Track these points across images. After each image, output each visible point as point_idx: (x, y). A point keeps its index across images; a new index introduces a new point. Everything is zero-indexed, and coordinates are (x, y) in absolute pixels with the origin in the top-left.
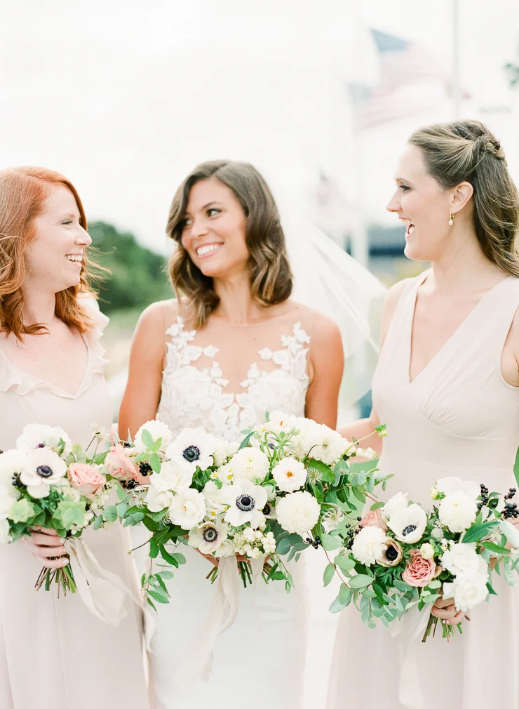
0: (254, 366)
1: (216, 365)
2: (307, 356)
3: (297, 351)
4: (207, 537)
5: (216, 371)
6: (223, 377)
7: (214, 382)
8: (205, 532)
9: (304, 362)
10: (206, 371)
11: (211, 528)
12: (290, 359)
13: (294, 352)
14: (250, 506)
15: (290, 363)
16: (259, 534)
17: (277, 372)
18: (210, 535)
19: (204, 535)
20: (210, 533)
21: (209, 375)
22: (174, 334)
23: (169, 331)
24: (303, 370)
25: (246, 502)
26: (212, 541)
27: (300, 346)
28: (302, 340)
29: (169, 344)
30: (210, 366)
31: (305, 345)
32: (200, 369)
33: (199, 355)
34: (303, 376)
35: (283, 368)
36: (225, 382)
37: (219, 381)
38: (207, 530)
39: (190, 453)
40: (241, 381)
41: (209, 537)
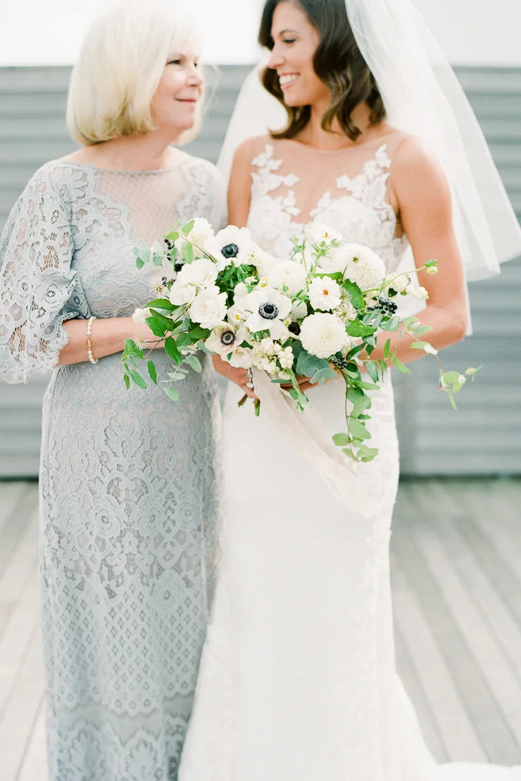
0: (327, 195)
1: (291, 193)
2: (387, 182)
3: (375, 178)
4: (224, 339)
5: (290, 200)
6: (295, 206)
7: (284, 210)
8: (223, 334)
9: (384, 189)
10: (279, 199)
11: (230, 332)
12: (364, 186)
13: (371, 178)
14: (272, 315)
15: (363, 190)
16: (278, 347)
17: (346, 199)
18: (228, 338)
19: (222, 338)
20: (228, 336)
21: (282, 203)
22: (261, 164)
23: (255, 162)
24: (381, 198)
25: (269, 310)
26: (228, 344)
27: (378, 172)
28: (382, 165)
29: (254, 176)
30: (285, 195)
31: (385, 170)
32: (273, 198)
33: (278, 185)
34: (381, 205)
35: (354, 195)
36: (296, 212)
37: (289, 210)
38: (225, 333)
39: (229, 250)
40: (310, 210)
41: (227, 340)
